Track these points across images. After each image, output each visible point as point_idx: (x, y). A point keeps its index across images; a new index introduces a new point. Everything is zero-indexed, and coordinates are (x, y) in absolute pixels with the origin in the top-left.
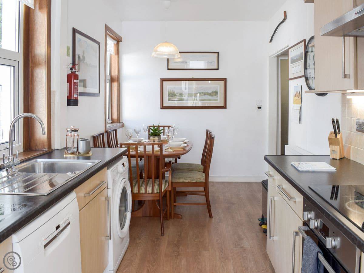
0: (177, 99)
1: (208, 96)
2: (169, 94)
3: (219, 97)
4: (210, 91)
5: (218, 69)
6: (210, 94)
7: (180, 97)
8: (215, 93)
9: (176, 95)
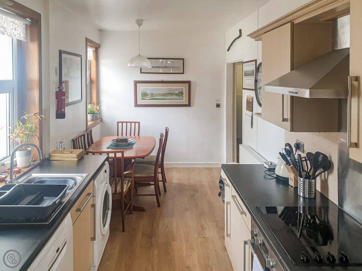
0: (149, 99)
1: (175, 96)
2: (142, 94)
3: (184, 97)
4: (177, 92)
5: (183, 73)
6: (176, 95)
7: (151, 96)
8: (181, 94)
9: (148, 95)
